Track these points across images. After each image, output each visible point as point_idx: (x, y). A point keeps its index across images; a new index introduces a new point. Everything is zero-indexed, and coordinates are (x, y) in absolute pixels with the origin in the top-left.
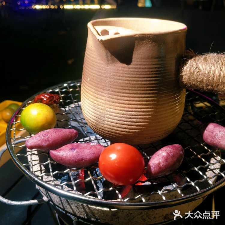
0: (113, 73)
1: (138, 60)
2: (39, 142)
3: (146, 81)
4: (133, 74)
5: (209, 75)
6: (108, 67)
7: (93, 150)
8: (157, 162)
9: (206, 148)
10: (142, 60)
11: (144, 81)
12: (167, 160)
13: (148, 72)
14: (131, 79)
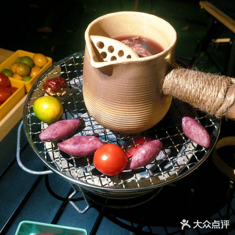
0: (106, 87)
1: (127, 80)
2: (50, 136)
3: (133, 95)
4: (122, 90)
5: (186, 93)
6: (102, 82)
7: (91, 145)
8: (137, 159)
9: (184, 138)
10: (130, 81)
11: (132, 95)
12: (145, 157)
13: (135, 89)
14: (120, 93)
